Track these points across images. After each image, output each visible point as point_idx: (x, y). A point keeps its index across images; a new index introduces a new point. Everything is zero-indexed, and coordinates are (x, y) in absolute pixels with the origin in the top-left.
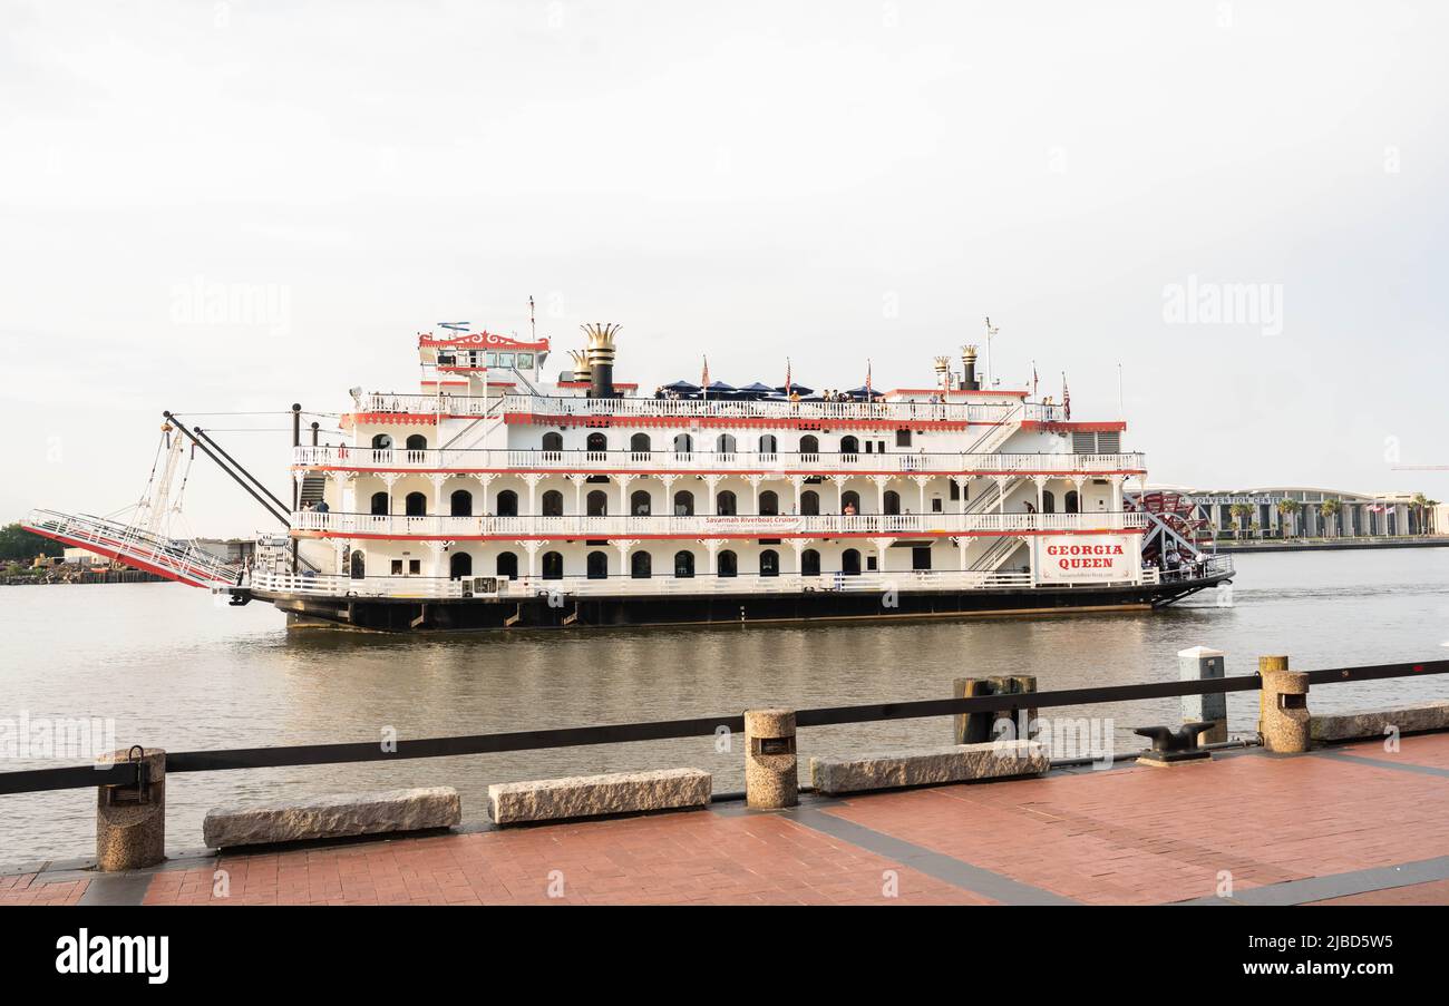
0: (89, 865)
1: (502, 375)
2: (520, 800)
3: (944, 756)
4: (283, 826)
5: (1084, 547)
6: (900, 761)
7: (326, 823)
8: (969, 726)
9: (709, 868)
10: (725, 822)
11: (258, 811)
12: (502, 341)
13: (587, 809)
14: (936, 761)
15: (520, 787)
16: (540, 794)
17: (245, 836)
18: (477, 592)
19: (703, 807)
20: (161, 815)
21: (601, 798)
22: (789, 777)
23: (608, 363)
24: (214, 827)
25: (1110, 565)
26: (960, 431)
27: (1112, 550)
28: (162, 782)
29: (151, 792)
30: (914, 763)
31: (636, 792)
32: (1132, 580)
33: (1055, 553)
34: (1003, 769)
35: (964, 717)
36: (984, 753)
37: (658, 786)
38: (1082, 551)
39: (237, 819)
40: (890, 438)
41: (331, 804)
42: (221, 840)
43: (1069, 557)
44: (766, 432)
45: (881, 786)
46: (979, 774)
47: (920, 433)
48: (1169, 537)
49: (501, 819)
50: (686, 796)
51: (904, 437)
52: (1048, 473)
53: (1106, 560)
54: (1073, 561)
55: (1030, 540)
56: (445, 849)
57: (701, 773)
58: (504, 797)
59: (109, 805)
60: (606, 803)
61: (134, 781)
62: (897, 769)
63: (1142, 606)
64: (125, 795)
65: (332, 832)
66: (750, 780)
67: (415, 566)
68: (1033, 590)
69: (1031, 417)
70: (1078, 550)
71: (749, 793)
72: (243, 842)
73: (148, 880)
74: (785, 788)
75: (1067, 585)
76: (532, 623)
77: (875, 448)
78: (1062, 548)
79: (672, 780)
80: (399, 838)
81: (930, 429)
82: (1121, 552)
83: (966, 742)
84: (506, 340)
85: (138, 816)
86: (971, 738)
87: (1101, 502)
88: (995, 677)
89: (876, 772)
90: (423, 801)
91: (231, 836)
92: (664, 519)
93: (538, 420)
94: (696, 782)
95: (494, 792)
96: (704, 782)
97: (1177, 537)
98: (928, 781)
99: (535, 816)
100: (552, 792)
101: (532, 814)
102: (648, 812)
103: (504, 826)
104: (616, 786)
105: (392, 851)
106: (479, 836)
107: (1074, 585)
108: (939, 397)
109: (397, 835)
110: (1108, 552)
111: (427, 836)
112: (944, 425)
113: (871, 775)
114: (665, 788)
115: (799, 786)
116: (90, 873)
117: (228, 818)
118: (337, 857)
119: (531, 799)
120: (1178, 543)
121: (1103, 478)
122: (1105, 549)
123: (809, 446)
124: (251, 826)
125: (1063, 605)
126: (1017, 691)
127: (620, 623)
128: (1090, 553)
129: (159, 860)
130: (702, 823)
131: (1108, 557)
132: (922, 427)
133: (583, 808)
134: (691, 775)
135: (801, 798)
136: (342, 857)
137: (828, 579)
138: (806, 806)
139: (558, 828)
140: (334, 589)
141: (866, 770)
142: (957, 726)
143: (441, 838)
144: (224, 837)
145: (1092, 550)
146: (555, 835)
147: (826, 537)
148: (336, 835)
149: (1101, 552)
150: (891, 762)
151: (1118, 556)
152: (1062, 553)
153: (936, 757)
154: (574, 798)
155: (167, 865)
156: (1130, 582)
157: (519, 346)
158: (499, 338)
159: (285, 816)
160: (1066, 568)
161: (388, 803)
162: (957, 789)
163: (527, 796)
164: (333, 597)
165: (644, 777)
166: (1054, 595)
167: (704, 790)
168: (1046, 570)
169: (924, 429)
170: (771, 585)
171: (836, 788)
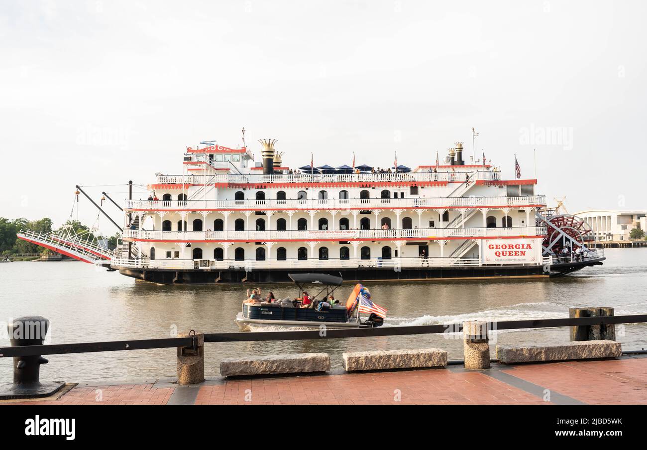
0: (173, 382)
1: (224, 165)
2: (357, 360)
3: (565, 347)
4: (253, 368)
5: (509, 245)
6: (542, 348)
7: (271, 367)
8: (578, 332)
9: (448, 396)
10: (454, 374)
11: (242, 361)
12: (225, 149)
13: (388, 366)
14: (560, 349)
15: (357, 354)
16: (366, 358)
17: (237, 371)
18: (201, 266)
19: (443, 367)
20: (203, 360)
21: (395, 361)
22: (485, 355)
23: (271, 158)
24: (225, 367)
25: (524, 255)
26: (444, 186)
27: (525, 247)
28: (202, 347)
29: (198, 350)
30: (549, 350)
31: (411, 359)
32: (537, 262)
33: (493, 248)
34: (596, 354)
35: (575, 328)
36: (586, 346)
37: (421, 356)
38: (508, 247)
39: (234, 364)
40: (407, 190)
41: (274, 359)
42: (227, 373)
43: (501, 250)
44: (342, 189)
45: (532, 361)
46: (584, 356)
47: (423, 188)
48: (567, 240)
49: (349, 368)
50: (435, 362)
51: (414, 190)
52: (489, 207)
53: (522, 252)
54: (503, 252)
55: (479, 242)
56: (324, 381)
57: (442, 351)
58: (350, 359)
59: (182, 355)
60: (397, 363)
61: (191, 345)
62: (541, 352)
63: (544, 276)
64: (188, 351)
65: (274, 371)
66: (466, 355)
67: (177, 254)
68: (481, 267)
69: (481, 178)
70: (506, 247)
71: (466, 362)
72: (236, 374)
73: (198, 389)
74: (483, 360)
75: (500, 265)
76: (227, 281)
77: (399, 196)
78: (497, 246)
79: (428, 354)
80: (304, 376)
81: (428, 186)
82: (530, 248)
83: (576, 341)
84: (227, 148)
85: (193, 361)
86: (579, 338)
87: (523, 222)
88: (590, 308)
89: (530, 353)
90: (314, 359)
91: (231, 371)
92: (292, 232)
93: (231, 185)
94: (440, 355)
95: (345, 356)
96: (443, 355)
97: (572, 240)
98: (556, 359)
99: (364, 368)
100: (372, 357)
101: (363, 367)
102: (417, 369)
103: (350, 372)
104: (401, 356)
105: (300, 381)
106: (339, 376)
107: (504, 265)
108: (433, 169)
109: (302, 374)
110: (523, 248)
111: (314, 375)
112: (436, 183)
113: (527, 355)
114: (425, 357)
115: (490, 359)
116: (174, 385)
117: (230, 363)
118: (277, 383)
119: (362, 360)
120: (573, 243)
121: (523, 209)
122: (521, 246)
123: (365, 195)
124: (240, 367)
125: (498, 275)
126: (603, 315)
127: (269, 282)
128: (513, 248)
129: (202, 381)
130: (443, 375)
131: (523, 250)
132: (424, 184)
133: (386, 365)
134: (437, 352)
135: (492, 365)
136: (280, 383)
137: (374, 262)
138: (494, 369)
139: (375, 374)
140: (138, 265)
141: (524, 352)
142: (571, 332)
143: (322, 376)
144: (229, 372)
145: (514, 247)
146: (373, 377)
147: (373, 240)
148: (276, 373)
149: (519, 248)
150: (537, 349)
151: (528, 249)
152: (497, 248)
153: (561, 347)
154: (382, 360)
155: (206, 382)
156: (536, 264)
157: (233, 151)
158: (223, 148)
159: (254, 363)
160: (499, 256)
161: (298, 359)
162: (572, 363)
163: (360, 359)
164: (137, 268)
165: (415, 352)
166: (494, 270)
167: (444, 359)
168: (487, 257)
169: (424, 185)
170: (345, 264)
171: (509, 360)
